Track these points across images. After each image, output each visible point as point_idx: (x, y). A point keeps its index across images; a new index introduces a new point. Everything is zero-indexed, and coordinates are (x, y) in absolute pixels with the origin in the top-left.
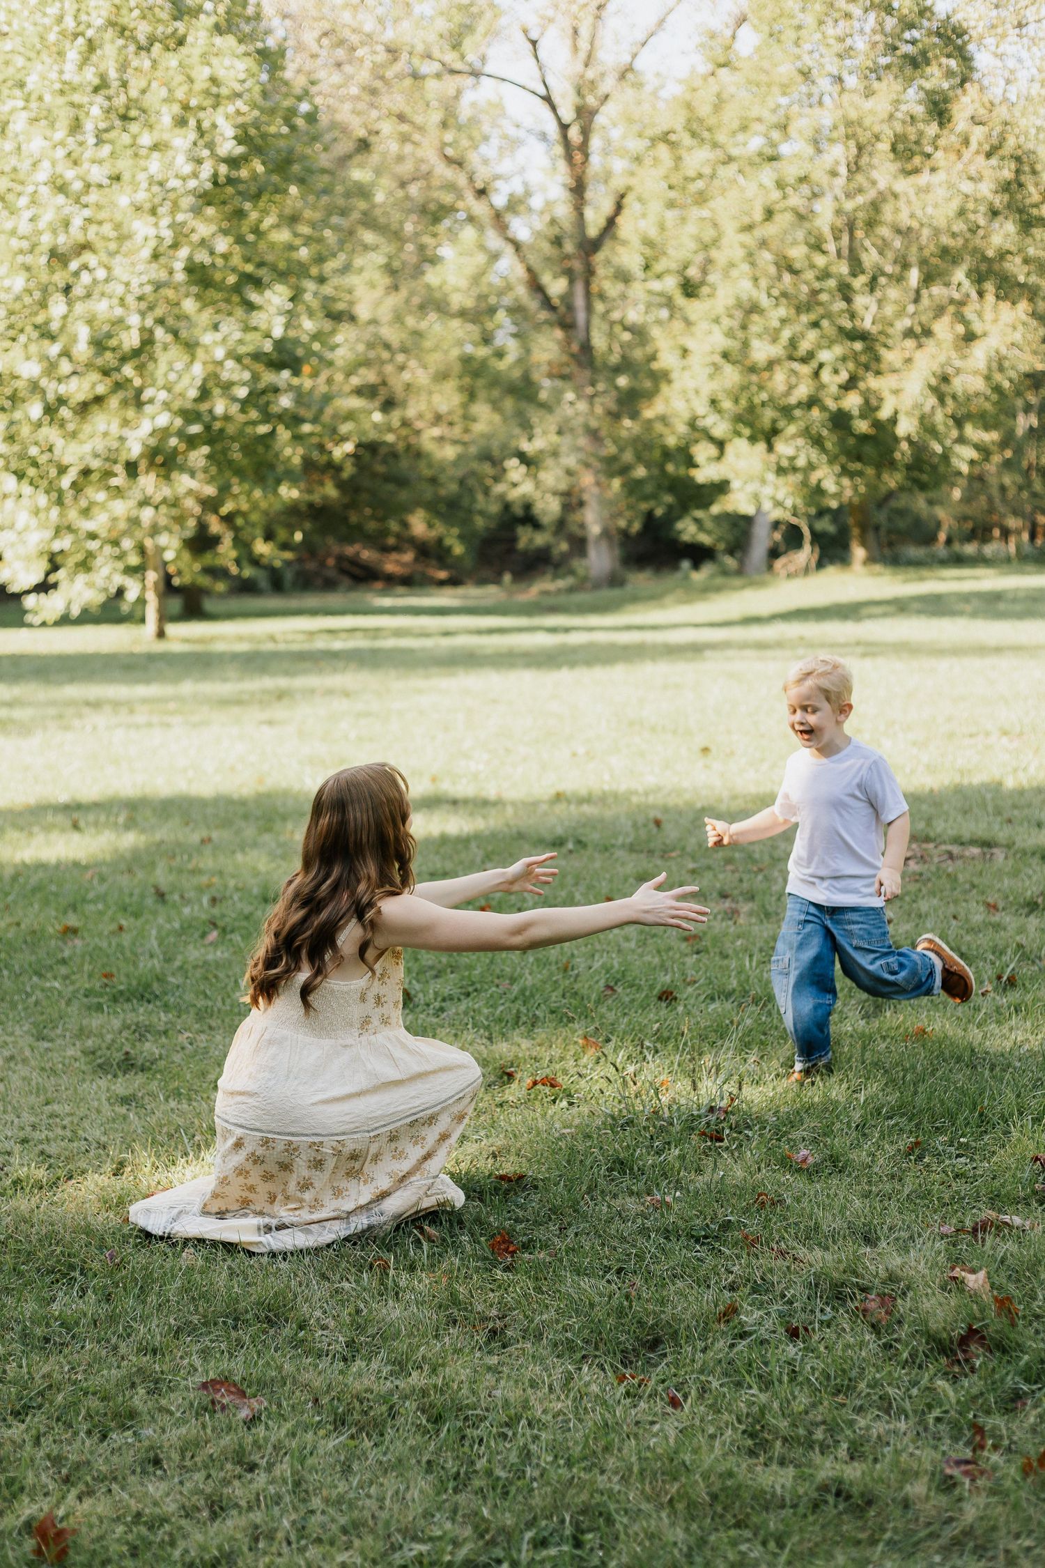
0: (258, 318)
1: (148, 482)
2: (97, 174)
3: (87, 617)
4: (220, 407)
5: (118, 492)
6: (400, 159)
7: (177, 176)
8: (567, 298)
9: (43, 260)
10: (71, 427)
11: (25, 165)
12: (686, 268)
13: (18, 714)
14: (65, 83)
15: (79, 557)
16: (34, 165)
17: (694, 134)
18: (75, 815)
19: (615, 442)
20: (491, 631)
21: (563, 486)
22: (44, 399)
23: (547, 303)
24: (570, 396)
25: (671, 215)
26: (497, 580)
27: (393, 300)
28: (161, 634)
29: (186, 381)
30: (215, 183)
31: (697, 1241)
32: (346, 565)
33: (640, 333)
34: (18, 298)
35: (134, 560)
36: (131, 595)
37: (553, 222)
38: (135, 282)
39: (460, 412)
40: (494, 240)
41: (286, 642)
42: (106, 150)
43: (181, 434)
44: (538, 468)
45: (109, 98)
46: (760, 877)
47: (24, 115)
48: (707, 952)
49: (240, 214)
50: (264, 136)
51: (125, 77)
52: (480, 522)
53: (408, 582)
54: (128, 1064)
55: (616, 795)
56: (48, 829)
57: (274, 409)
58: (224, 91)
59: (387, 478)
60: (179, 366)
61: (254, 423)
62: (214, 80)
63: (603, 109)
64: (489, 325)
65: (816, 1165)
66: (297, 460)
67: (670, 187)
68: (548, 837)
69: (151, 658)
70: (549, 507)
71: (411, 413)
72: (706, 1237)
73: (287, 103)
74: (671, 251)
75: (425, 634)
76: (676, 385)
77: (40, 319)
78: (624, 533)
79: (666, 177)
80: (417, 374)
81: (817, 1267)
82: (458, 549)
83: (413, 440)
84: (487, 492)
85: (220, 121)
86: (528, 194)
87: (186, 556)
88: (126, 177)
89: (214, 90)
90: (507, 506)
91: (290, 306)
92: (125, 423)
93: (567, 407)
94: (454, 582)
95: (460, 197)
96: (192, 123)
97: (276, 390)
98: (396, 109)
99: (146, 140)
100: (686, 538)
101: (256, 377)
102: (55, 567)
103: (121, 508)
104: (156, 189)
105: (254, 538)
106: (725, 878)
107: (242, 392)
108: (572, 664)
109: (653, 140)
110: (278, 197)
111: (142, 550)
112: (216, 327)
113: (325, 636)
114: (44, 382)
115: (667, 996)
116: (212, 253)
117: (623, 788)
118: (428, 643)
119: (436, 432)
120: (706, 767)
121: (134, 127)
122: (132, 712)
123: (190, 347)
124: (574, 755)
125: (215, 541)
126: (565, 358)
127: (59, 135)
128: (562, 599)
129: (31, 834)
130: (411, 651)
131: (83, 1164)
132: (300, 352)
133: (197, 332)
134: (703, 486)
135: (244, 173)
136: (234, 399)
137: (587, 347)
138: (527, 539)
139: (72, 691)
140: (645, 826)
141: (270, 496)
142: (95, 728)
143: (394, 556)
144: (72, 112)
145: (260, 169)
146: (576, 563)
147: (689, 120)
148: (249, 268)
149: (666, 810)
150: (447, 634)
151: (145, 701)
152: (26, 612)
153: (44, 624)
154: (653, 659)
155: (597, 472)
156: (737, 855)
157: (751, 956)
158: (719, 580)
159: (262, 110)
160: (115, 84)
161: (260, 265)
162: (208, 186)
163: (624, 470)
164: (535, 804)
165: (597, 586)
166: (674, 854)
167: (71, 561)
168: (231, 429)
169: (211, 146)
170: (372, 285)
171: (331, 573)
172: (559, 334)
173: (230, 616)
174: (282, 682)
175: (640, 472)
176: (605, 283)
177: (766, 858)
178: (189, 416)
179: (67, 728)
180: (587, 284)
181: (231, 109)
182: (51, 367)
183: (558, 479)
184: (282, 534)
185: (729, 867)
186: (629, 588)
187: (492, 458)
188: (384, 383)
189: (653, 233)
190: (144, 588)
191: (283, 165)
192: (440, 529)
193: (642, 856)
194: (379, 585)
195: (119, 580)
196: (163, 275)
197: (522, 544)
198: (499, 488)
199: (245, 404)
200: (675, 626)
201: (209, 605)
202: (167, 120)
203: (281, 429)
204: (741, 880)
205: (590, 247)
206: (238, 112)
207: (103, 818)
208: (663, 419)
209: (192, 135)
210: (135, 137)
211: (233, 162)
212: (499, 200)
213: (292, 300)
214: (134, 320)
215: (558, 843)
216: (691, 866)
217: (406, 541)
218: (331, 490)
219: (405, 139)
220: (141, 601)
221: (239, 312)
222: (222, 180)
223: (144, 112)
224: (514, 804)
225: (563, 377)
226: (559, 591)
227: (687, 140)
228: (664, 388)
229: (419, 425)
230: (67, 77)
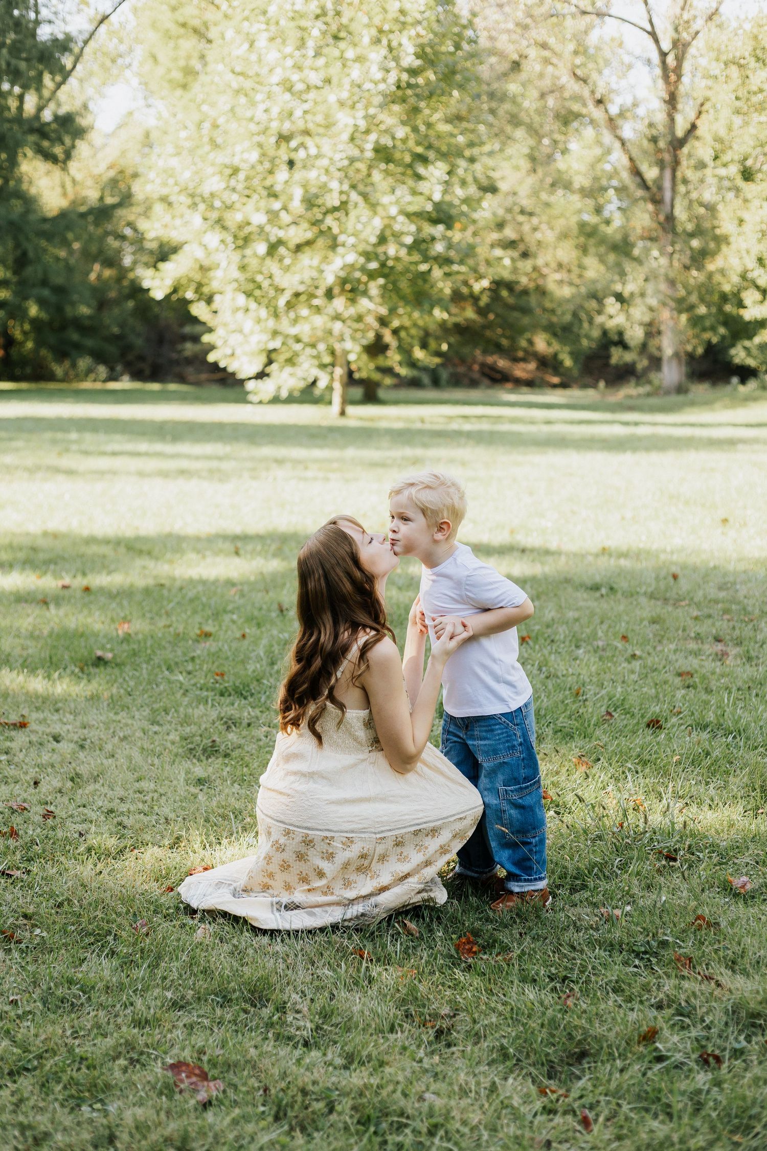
0: (423, 186)
1: (339, 303)
2: (314, 78)
3: (291, 400)
4: (392, 250)
5: (318, 310)
6: (541, 76)
7: (371, 81)
8: (659, 183)
9: (273, 140)
10: (287, 261)
11: (264, 71)
12: (745, 159)
13: (226, 466)
14: (296, 12)
15: (288, 355)
16: (271, 71)
17: (758, 59)
18: (239, 544)
19: (684, 287)
20: (581, 422)
21: (647, 319)
22: (267, 240)
23: (644, 185)
24: (655, 253)
25: (738, 121)
26: (594, 386)
27: (531, 180)
28: (343, 413)
29: (369, 230)
30: (399, 87)
31: (637, 955)
32: (487, 370)
33: (711, 208)
34: (253, 167)
35: (327, 359)
36: (322, 384)
37: (651, 125)
38: (337, 157)
39: (576, 263)
40: (607, 138)
41: (431, 423)
42: (321, 61)
43: (363, 269)
44: (629, 305)
45: (326, 24)
46: (750, 626)
47: (265, 35)
48: (695, 688)
49: (416, 110)
50: (436, 53)
51: (339, 8)
52: (585, 343)
53: (530, 384)
54: (212, 750)
55: (648, 552)
56: (216, 553)
57: (433, 253)
58: (409, 19)
59: (513, 308)
60: (364, 219)
61: (416, 263)
62: (402, 12)
63: (694, 42)
64: (601, 201)
65: (753, 891)
66: (448, 291)
67: (737, 98)
68: (589, 583)
69: (332, 430)
70: (635, 335)
71: (540, 262)
72: (645, 953)
73: (456, 30)
74: (735, 146)
75: (532, 422)
76: (733, 246)
77: (268, 183)
78: (691, 356)
79: (735, 91)
80: (548, 235)
81: (737, 995)
82: (568, 362)
83: (540, 282)
84: (591, 321)
85: (405, 41)
86: (635, 105)
87: (365, 357)
88: (335, 81)
89: (402, 19)
90: (605, 333)
91: (447, 178)
92: (325, 259)
93: (653, 261)
94: (564, 385)
95: (585, 105)
96: (385, 42)
97: (433, 239)
98: (540, 39)
99: (350, 54)
100: (737, 361)
101: (419, 230)
102: (270, 362)
103: (319, 321)
104: (356, 90)
105: (412, 347)
106: (721, 626)
107: (409, 240)
108: (635, 449)
109: (726, 64)
110: (444, 99)
111: (333, 353)
112: (393, 191)
113: (461, 420)
114: (268, 228)
115: (655, 724)
116: (393, 138)
117: (655, 547)
118: (533, 429)
119: (557, 276)
120: (723, 533)
121: (342, 45)
122: (306, 468)
123: (373, 206)
124: (623, 518)
125: (386, 347)
126: (654, 225)
127: (289, 50)
128: (639, 402)
129: (204, 557)
130: (519, 434)
131: (147, 837)
132: (454, 212)
133: (378, 195)
134: (750, 322)
135: (420, 81)
136: (402, 245)
137: (670, 218)
138: (617, 356)
139: (267, 451)
140: (665, 578)
141: (426, 317)
142: (275, 479)
143: (522, 365)
144: (299, 34)
145: (432, 77)
146: (653, 376)
147: (755, 50)
148: (420, 150)
149: (684, 567)
150: (548, 422)
151: (316, 461)
152: (248, 393)
153: (260, 402)
154: (697, 449)
155: (672, 310)
156: (734, 607)
157: (730, 693)
158: (759, 393)
159: (436, 34)
160: (331, 13)
161: (430, 147)
162: (394, 88)
163: (691, 308)
164: (583, 556)
165: (667, 393)
166: (683, 603)
167: (282, 358)
168: (399, 267)
169: (396, 59)
170: (517, 168)
171: (476, 376)
172: (650, 207)
173: (396, 402)
174: (419, 452)
175: (702, 310)
176: (686, 170)
177: (757, 612)
178: (368, 256)
179: (254, 478)
180: (674, 171)
181: (413, 32)
182: (273, 216)
183: (643, 314)
184: (433, 344)
185: (726, 617)
186: (690, 396)
187: (597, 297)
188: (522, 240)
189: (723, 133)
190: (332, 379)
191: (449, 76)
192: (556, 346)
193: (659, 603)
194: (509, 385)
195: (315, 372)
196: (356, 153)
197: (614, 360)
198: (599, 319)
199: (411, 248)
200: (720, 425)
201: (381, 394)
202: (366, 40)
203: (436, 267)
204: (734, 628)
205: (678, 144)
206: (418, 35)
207: (259, 548)
208: (722, 272)
209: (384, 51)
210: (342, 52)
211: (413, 72)
212: (614, 110)
213: (449, 173)
214: (334, 185)
215: (596, 588)
216: (695, 613)
217: (531, 354)
218: (470, 313)
219: (547, 61)
220: (330, 388)
221: (410, 182)
222: (403, 84)
223: (350, 33)
224: (567, 555)
225: (651, 239)
226: (639, 396)
227: (753, 63)
228: (724, 248)
229: (545, 271)
230: (297, 7)
